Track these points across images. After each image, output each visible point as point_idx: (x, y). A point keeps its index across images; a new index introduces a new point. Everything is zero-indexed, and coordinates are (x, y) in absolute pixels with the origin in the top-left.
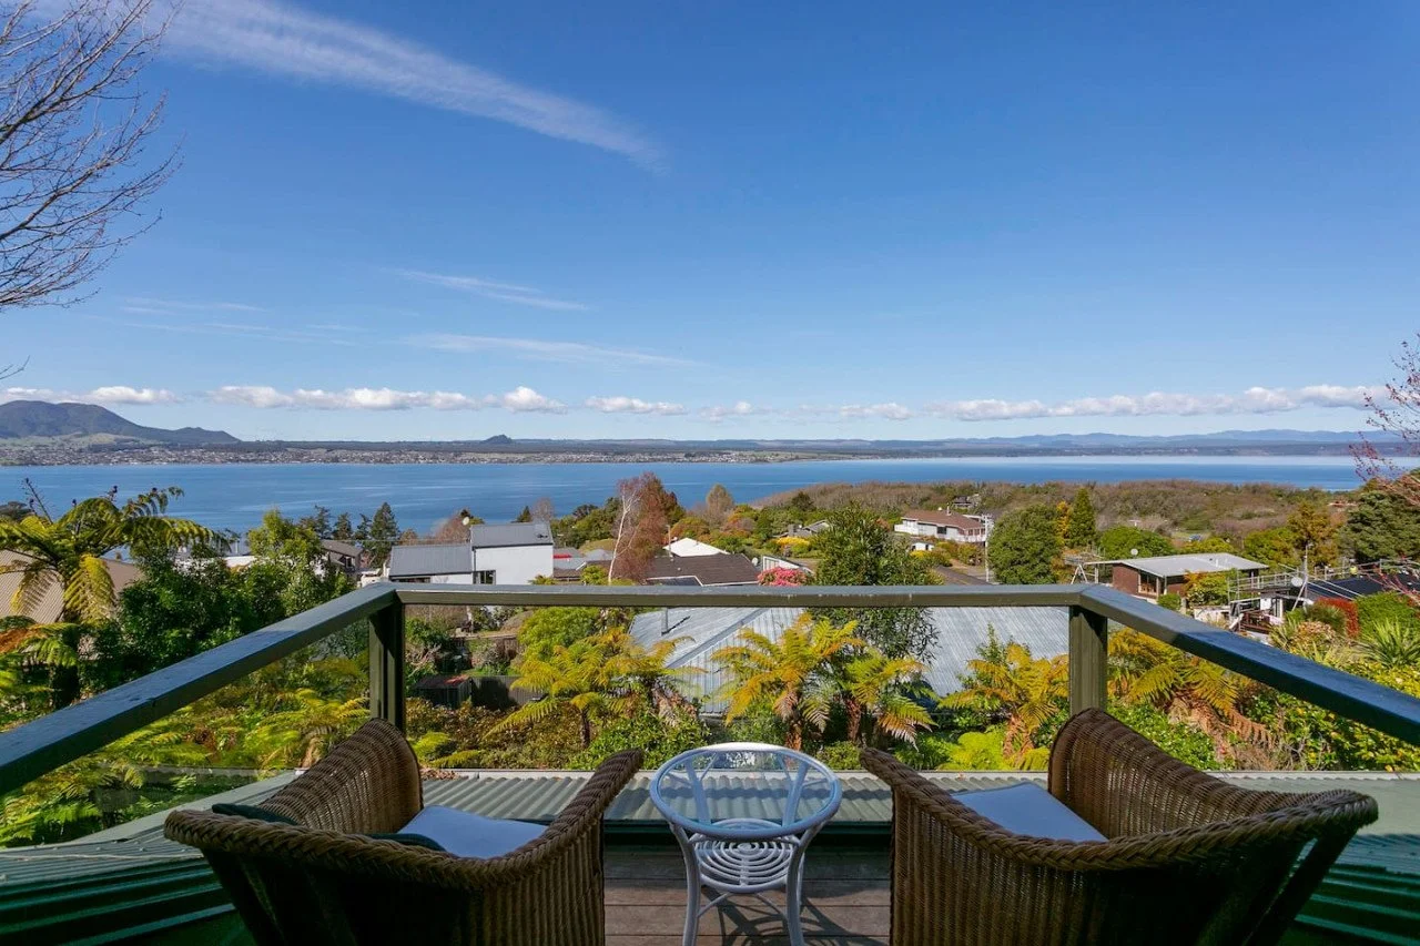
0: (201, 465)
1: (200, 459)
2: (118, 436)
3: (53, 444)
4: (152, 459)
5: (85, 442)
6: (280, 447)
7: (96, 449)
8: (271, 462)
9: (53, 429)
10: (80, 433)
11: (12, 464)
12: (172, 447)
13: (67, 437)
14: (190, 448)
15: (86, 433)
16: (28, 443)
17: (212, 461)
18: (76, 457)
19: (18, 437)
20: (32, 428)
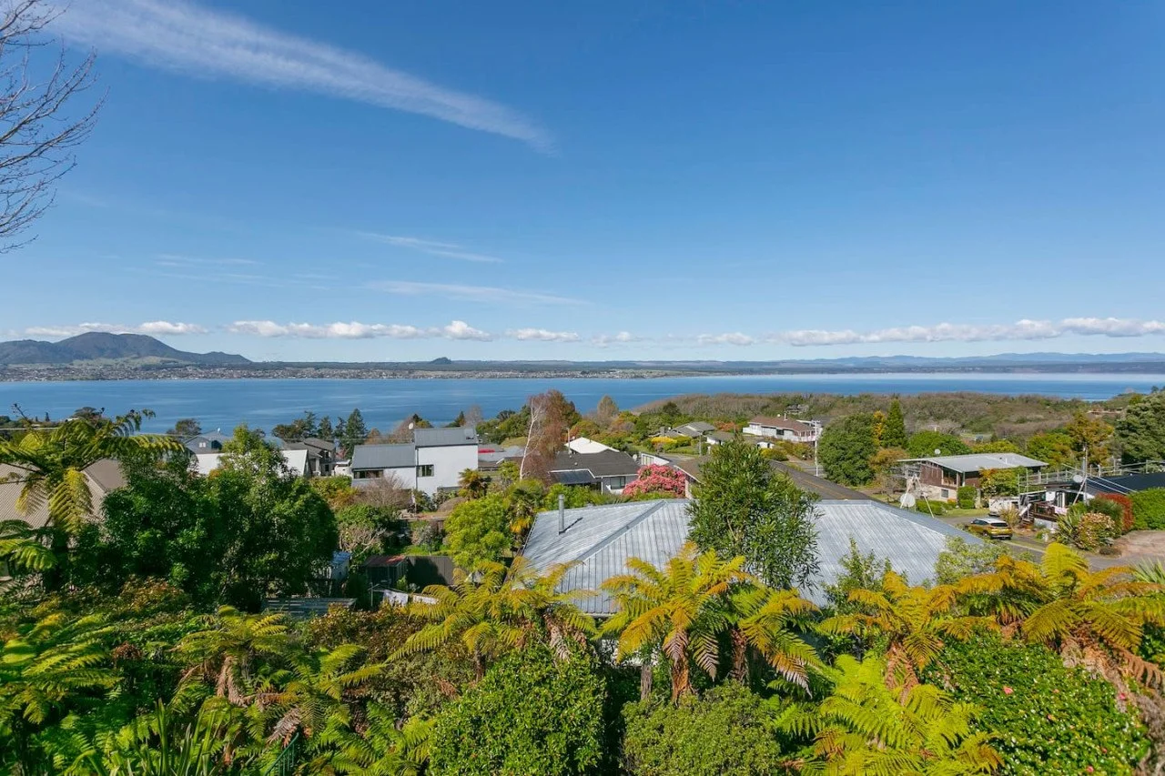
0: (223, 380)
1: (222, 376)
2: (164, 359)
3: (117, 364)
4: (188, 375)
5: (139, 363)
6: (280, 366)
7: (147, 368)
8: (274, 378)
9: (116, 353)
10: (134, 356)
11: (87, 379)
12: (201, 366)
13: (126, 359)
14: (214, 367)
15: (139, 356)
16: (100, 363)
17: (232, 377)
18: (132, 374)
19: (92, 359)
20: (101, 352)
